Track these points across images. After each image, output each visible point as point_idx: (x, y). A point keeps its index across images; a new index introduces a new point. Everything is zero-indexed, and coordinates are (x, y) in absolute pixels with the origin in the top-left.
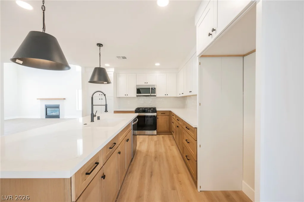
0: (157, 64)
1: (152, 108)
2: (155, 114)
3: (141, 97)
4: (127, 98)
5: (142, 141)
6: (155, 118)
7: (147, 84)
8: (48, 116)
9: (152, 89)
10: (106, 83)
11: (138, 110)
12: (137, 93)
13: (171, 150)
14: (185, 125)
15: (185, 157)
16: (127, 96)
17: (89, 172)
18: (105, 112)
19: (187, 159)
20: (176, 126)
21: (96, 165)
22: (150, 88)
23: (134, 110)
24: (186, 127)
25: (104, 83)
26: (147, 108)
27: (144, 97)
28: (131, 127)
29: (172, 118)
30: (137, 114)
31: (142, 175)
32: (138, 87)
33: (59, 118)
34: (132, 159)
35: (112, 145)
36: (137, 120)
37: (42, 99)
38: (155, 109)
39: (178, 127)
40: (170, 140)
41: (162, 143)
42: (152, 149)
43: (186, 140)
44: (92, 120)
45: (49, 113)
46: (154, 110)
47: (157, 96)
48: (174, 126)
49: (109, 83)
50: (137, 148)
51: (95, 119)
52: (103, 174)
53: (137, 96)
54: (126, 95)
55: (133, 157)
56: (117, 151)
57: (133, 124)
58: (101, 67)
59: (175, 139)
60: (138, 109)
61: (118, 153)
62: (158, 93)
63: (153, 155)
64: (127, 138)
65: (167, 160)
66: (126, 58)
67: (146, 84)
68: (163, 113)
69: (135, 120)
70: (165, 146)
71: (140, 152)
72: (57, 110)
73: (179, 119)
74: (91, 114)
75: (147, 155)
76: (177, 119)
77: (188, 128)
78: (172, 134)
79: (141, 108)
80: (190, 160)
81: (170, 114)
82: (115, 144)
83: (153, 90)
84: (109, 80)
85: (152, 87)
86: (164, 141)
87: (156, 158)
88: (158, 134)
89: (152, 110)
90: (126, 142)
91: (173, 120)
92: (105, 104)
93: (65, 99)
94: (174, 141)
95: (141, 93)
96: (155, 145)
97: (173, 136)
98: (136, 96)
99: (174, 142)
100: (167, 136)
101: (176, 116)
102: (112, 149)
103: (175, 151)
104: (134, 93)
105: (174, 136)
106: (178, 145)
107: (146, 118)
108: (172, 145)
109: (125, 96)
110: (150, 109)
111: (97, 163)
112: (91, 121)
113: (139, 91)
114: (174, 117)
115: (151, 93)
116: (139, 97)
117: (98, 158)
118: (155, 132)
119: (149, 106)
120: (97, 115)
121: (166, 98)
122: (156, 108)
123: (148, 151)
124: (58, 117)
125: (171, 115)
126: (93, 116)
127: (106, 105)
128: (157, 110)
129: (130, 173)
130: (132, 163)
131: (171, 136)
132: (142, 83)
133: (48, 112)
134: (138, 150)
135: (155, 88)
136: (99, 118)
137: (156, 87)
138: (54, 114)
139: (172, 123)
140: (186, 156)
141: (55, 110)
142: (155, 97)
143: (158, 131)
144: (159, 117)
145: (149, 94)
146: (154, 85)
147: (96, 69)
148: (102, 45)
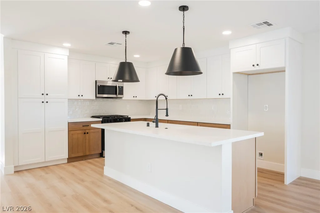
22: (116, 87)
25: (119, 81)
32: (99, 85)
47: (123, 99)
53: (97, 98)
54: (81, 96)
67: (109, 80)
85: (119, 85)
115: (118, 94)
127: (167, 109)
145: (115, 96)
148: (129, 32)
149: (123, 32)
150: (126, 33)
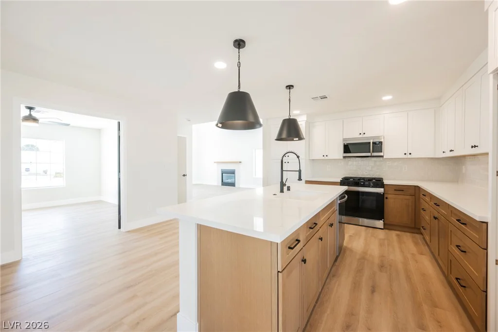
0: (387, 98)
1: (374, 179)
2: (380, 190)
3: (352, 159)
4: (326, 161)
5: (353, 234)
6: (380, 198)
7: (365, 136)
8: (224, 184)
9: (374, 143)
10: (297, 139)
11: (345, 181)
12: (345, 152)
13: (416, 261)
14: (456, 215)
15: (455, 281)
16: (326, 158)
17: (292, 246)
18: (299, 180)
19: (458, 285)
20: (432, 218)
21: (297, 242)
22: (370, 143)
23: (339, 180)
24: (458, 220)
25: (295, 139)
26: (364, 178)
27: (357, 158)
28: (336, 207)
29: (421, 200)
30: (345, 188)
31: (356, 286)
32: (346, 143)
33: (235, 186)
34: (337, 257)
35: (312, 225)
36: (345, 197)
37: (218, 163)
38: (380, 181)
39: (435, 218)
40: (416, 244)
41: (396, 244)
42: (375, 250)
43: (458, 246)
44: (282, 191)
45: (225, 181)
46: (379, 183)
47: (384, 157)
48: (426, 217)
49: (300, 138)
50: (345, 244)
51: (285, 188)
52: (303, 257)
53: (344, 157)
54: (325, 156)
55: (339, 254)
56: (317, 236)
57: (339, 202)
58: (291, 118)
59: (429, 243)
60: (345, 179)
61: (320, 239)
62: (388, 151)
63: (377, 261)
64: (330, 222)
65: (409, 278)
66: (326, 98)
67: (361, 136)
68: (400, 189)
69: (342, 196)
70: (402, 251)
71: (351, 250)
72: (233, 176)
73: (438, 203)
74: (281, 182)
75: (363, 258)
76: (435, 204)
77: (462, 221)
78: (422, 234)
79: (351, 178)
80: (467, 289)
81: (415, 193)
82: (316, 224)
83: (378, 146)
84: (301, 134)
85: (375, 141)
86: (400, 241)
87: (382, 267)
88: (387, 227)
89: (373, 183)
90: (329, 227)
91: (424, 205)
92: (298, 169)
93: (240, 162)
94: (427, 247)
95: (350, 153)
96: (381, 245)
97: (424, 238)
98: (342, 158)
99: (425, 249)
100: (408, 234)
101: (432, 197)
102: (312, 230)
103: (427, 265)
104: (339, 153)
105: (427, 238)
106: (436, 255)
107: (361, 197)
108: (422, 254)
109: (323, 158)
110: (370, 180)
111: (298, 241)
112: (280, 191)
113: (347, 149)
114: (427, 199)
115: (373, 152)
116: (347, 159)
117: (298, 235)
118: (380, 223)
119: (367, 175)
120: (287, 184)
121: (407, 160)
122: (382, 178)
123: (365, 253)
124: (233, 185)
125: (420, 195)
126: (283, 185)
127: (300, 171)
128: (386, 182)
129: (334, 276)
130: (337, 264)
131: (418, 236)
132: (354, 135)
133: (223, 179)
134: (346, 247)
135: (381, 143)
136: (289, 189)
137: (382, 140)
138: (229, 181)
139: (422, 211)
140: (457, 279)
141: (230, 176)
142: (381, 159)
143: (386, 222)
144: (389, 196)
145: (369, 154)
146: (378, 137)
147: (284, 121)
148: (292, 86)
149: (287, 87)
150: (290, 87)
